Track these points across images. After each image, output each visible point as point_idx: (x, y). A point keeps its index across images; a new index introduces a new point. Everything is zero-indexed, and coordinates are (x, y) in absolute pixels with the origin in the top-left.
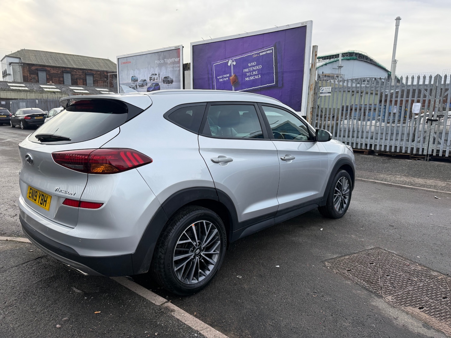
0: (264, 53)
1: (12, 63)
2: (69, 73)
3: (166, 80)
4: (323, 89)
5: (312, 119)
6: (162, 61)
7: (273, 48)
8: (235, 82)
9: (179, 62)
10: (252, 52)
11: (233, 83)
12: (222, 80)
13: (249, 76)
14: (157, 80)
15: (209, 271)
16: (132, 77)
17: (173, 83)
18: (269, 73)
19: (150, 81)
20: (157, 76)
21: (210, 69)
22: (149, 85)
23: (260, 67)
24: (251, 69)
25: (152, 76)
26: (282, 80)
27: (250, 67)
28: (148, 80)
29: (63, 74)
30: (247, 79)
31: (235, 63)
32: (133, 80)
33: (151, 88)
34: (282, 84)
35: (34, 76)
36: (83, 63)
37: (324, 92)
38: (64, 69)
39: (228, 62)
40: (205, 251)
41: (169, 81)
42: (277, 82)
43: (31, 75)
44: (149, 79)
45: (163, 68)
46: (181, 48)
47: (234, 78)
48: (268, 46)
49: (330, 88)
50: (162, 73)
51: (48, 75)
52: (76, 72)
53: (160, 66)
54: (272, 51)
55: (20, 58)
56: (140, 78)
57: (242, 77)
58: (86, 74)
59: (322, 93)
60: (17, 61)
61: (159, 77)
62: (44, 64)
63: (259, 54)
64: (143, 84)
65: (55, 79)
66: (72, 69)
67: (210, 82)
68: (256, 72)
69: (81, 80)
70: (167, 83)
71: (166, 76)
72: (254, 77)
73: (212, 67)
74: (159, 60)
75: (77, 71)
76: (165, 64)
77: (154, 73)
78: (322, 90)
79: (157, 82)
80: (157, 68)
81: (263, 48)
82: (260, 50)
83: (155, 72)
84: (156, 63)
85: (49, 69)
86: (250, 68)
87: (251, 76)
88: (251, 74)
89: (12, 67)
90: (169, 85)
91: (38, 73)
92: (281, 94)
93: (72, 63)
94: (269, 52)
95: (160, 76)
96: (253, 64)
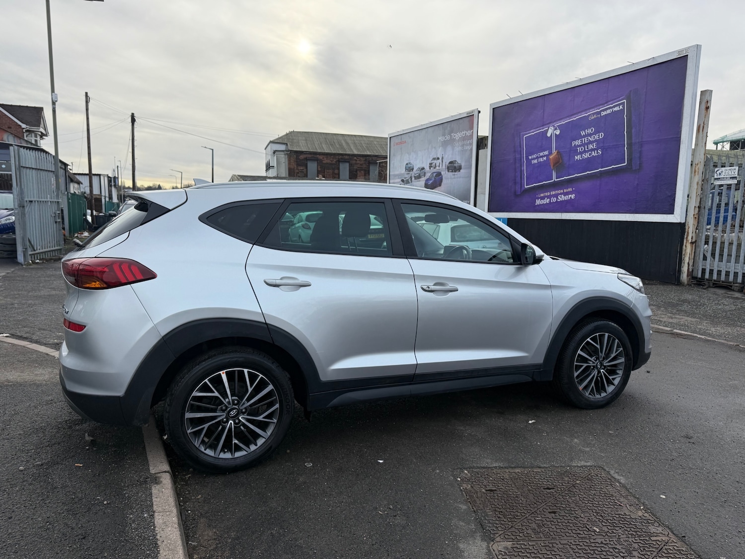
0: (608, 112)
1: (276, 151)
2: (347, 162)
3: (451, 166)
4: (720, 171)
5: (696, 229)
6: (448, 138)
7: (625, 101)
8: (558, 164)
9: (472, 136)
10: (588, 111)
11: (553, 166)
12: (536, 161)
13: (581, 153)
14: (439, 167)
15: (256, 445)
16: (407, 164)
17: (461, 171)
18: (617, 145)
19: (430, 169)
20: (440, 161)
21: (519, 144)
22: (428, 175)
23: (601, 135)
24: (585, 140)
25: (432, 162)
26: (640, 158)
27: (584, 136)
28: (427, 168)
29: (339, 165)
30: (578, 157)
31: (558, 132)
32: (407, 168)
33: (431, 180)
34: (640, 164)
35: (302, 168)
36: (367, 147)
37: (723, 176)
38: (340, 157)
39: (548, 129)
40: (248, 415)
41: (455, 167)
42: (630, 160)
43: (299, 167)
44: (428, 165)
45: (449, 148)
46: (476, 113)
47: (557, 156)
48: (615, 99)
49: (735, 169)
50: (446, 156)
51: (319, 167)
52: (356, 161)
53: (445, 144)
54: (624, 107)
55: (287, 144)
56: (417, 165)
57: (570, 155)
58: (369, 163)
59: (720, 179)
60: (283, 147)
61: (442, 161)
62: (315, 151)
63: (599, 113)
64: (420, 174)
65: (327, 171)
66: (351, 157)
67: (518, 165)
68: (593, 146)
69: (362, 172)
70: (452, 172)
71: (452, 160)
72: (590, 154)
73: (521, 140)
74: (444, 135)
75: (358, 158)
76: (452, 141)
77: (435, 157)
78: (718, 172)
79: (439, 171)
80: (441, 148)
81: (606, 103)
82: (601, 106)
83: (437, 155)
84: (440, 140)
85: (321, 157)
86: (583, 139)
87: (585, 152)
88: (585, 149)
89: (277, 156)
90: (456, 173)
91: (307, 164)
92: (636, 182)
93: (352, 147)
94: (616, 109)
95: (444, 160)
96: (589, 131)
